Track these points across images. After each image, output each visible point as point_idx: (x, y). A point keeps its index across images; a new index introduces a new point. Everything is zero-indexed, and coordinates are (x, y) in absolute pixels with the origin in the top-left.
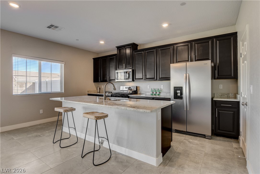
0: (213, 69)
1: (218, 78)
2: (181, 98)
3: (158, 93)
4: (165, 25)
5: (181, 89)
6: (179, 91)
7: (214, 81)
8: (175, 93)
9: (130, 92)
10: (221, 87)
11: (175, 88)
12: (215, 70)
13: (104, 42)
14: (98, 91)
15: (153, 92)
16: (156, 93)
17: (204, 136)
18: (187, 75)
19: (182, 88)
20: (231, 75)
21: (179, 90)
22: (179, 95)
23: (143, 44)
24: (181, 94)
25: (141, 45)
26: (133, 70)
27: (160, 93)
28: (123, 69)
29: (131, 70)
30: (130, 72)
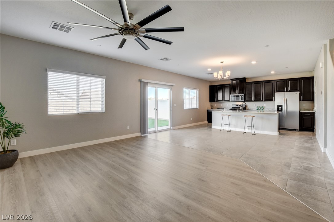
0: (300, 95)
1: (303, 100)
2: (281, 111)
3: (262, 109)
4: (273, 72)
5: (281, 106)
6: (280, 107)
7: (300, 101)
8: (278, 109)
10: (304, 105)
11: (277, 105)
12: (301, 96)
15: (258, 109)
16: (261, 109)
17: (295, 130)
18: (285, 99)
19: (282, 105)
20: (310, 99)
22: (280, 109)
23: (251, 78)
24: (282, 108)
25: (248, 78)
26: (244, 95)
27: (263, 109)
28: (236, 94)
29: (243, 95)
30: (242, 96)
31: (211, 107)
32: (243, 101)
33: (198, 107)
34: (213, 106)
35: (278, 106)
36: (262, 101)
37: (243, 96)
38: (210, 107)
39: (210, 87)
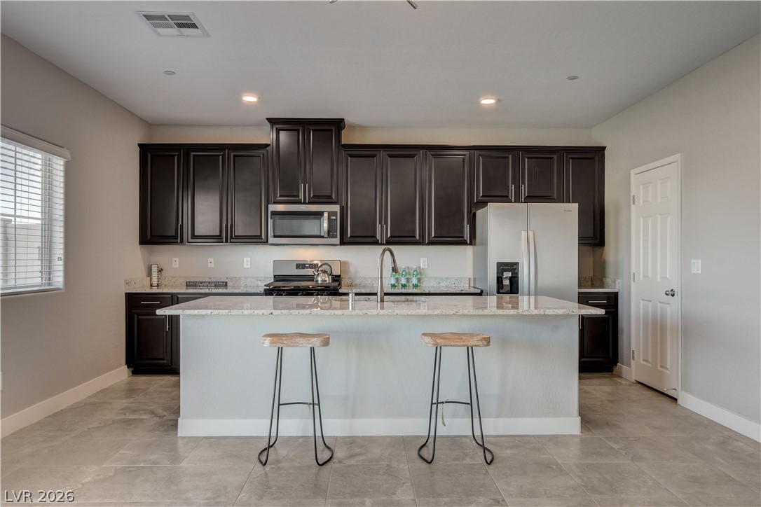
4: (488, 101)
5: (513, 267)
6: (510, 274)
8: (499, 280)
9: (327, 279)
11: (499, 265)
13: (259, 98)
14: (155, 281)
16: (408, 280)
18: (531, 233)
19: (517, 264)
21: (506, 270)
22: (509, 283)
26: (342, 209)
27: (419, 280)
28: (299, 203)
29: (336, 208)
30: (331, 214)
31: (149, 274)
32: (337, 240)
33: (59, 279)
34: (160, 271)
35: (502, 267)
36: (421, 243)
37: (334, 213)
38: (143, 272)
39: (145, 149)
